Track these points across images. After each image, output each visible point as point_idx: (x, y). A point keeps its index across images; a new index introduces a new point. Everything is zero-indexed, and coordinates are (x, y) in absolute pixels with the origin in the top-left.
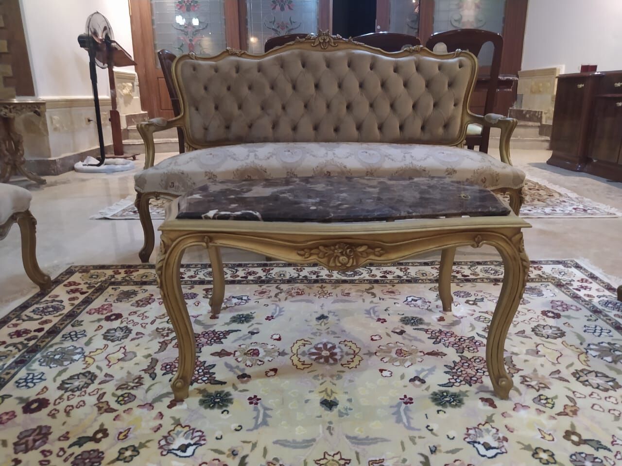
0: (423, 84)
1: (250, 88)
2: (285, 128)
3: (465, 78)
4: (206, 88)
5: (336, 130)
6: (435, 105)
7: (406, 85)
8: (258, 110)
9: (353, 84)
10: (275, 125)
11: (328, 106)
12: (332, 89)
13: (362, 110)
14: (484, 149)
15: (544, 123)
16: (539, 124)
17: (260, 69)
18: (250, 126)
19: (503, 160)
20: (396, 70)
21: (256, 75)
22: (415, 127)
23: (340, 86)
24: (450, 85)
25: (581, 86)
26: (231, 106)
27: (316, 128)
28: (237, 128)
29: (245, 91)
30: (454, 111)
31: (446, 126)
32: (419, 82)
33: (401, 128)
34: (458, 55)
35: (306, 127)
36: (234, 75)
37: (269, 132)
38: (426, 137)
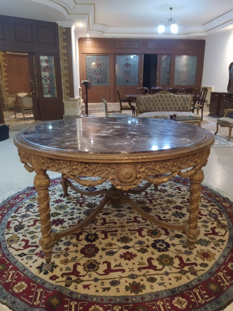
0: (183, 100)
1: (151, 101)
2: (157, 109)
3: (191, 99)
4: (143, 101)
5: (166, 109)
6: (185, 104)
7: (180, 100)
8: (152, 105)
9: (170, 100)
10: (155, 108)
11: (165, 105)
12: (166, 101)
13: (172, 105)
14: (193, 112)
15: (208, 103)
16: (207, 104)
17: (153, 98)
18: (151, 108)
19: (197, 114)
20: (178, 98)
21: (152, 99)
22: (181, 109)
23: (168, 101)
24: (188, 101)
25: (216, 95)
26: (147, 104)
27: (163, 109)
28: (148, 109)
29: (150, 102)
30: (188, 105)
31: (187, 108)
32: (182, 100)
33: (179, 108)
34: (189, 95)
35: (161, 109)
36: (148, 99)
37: (154, 109)
38: (183, 110)
